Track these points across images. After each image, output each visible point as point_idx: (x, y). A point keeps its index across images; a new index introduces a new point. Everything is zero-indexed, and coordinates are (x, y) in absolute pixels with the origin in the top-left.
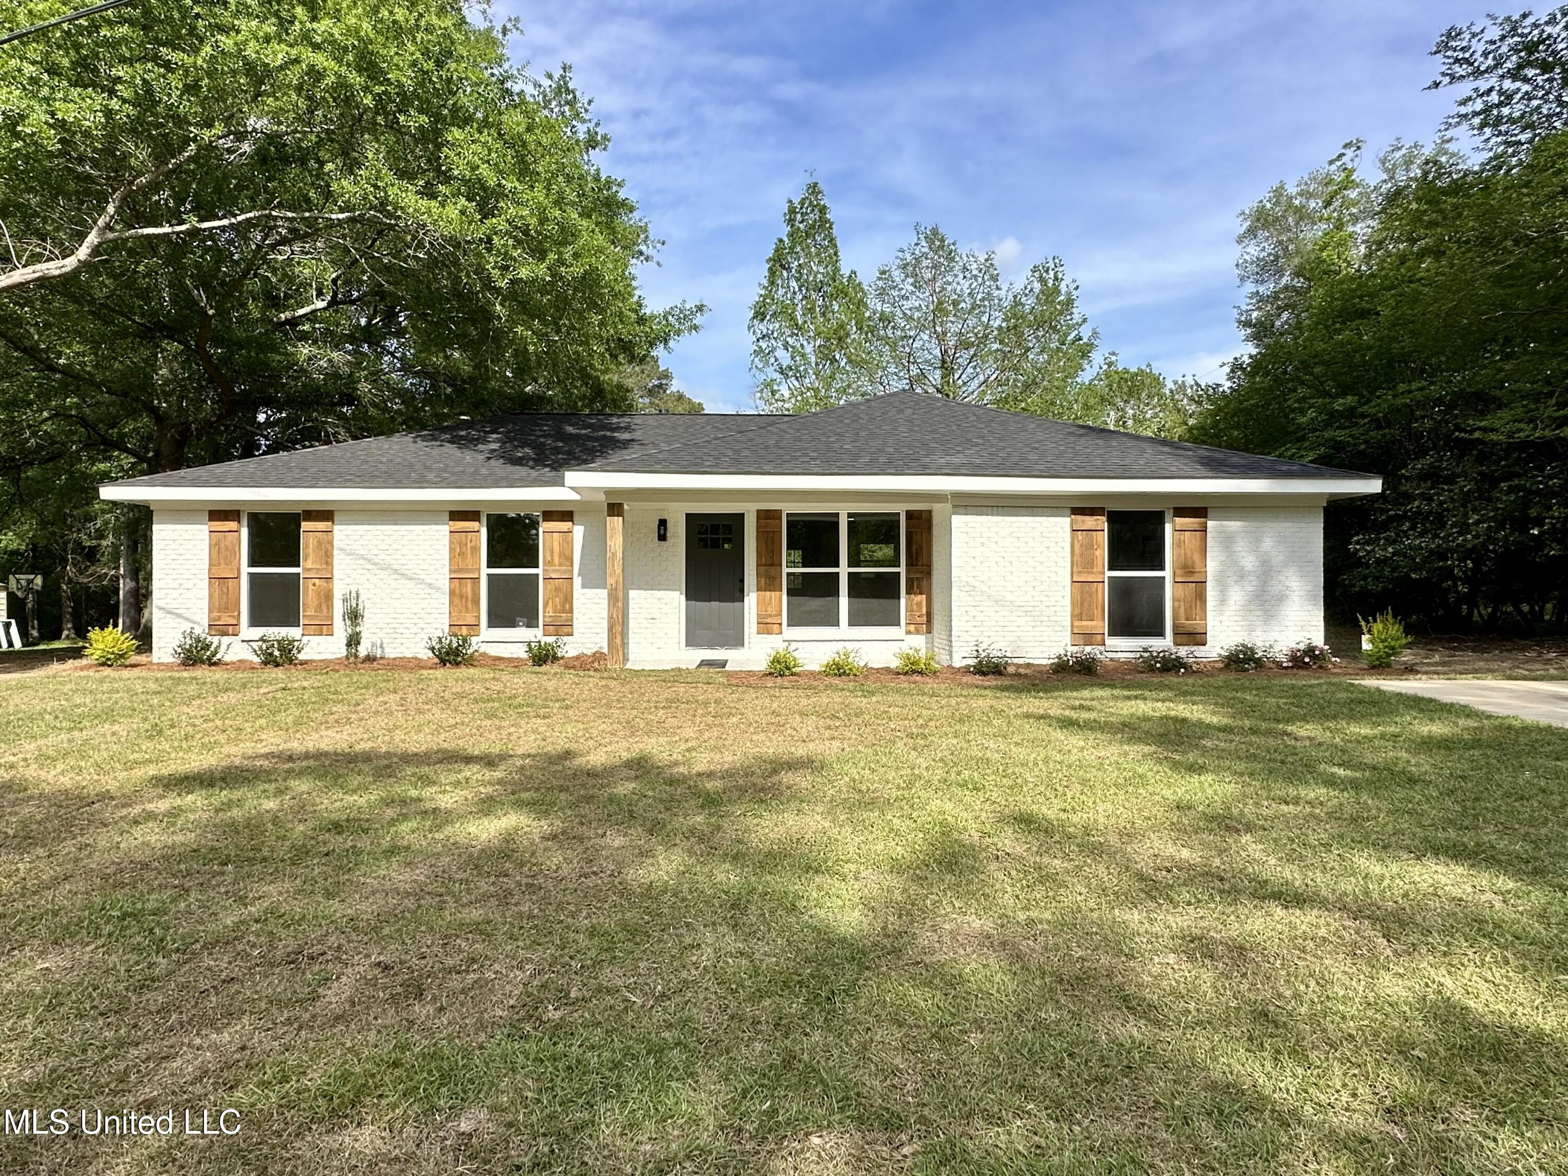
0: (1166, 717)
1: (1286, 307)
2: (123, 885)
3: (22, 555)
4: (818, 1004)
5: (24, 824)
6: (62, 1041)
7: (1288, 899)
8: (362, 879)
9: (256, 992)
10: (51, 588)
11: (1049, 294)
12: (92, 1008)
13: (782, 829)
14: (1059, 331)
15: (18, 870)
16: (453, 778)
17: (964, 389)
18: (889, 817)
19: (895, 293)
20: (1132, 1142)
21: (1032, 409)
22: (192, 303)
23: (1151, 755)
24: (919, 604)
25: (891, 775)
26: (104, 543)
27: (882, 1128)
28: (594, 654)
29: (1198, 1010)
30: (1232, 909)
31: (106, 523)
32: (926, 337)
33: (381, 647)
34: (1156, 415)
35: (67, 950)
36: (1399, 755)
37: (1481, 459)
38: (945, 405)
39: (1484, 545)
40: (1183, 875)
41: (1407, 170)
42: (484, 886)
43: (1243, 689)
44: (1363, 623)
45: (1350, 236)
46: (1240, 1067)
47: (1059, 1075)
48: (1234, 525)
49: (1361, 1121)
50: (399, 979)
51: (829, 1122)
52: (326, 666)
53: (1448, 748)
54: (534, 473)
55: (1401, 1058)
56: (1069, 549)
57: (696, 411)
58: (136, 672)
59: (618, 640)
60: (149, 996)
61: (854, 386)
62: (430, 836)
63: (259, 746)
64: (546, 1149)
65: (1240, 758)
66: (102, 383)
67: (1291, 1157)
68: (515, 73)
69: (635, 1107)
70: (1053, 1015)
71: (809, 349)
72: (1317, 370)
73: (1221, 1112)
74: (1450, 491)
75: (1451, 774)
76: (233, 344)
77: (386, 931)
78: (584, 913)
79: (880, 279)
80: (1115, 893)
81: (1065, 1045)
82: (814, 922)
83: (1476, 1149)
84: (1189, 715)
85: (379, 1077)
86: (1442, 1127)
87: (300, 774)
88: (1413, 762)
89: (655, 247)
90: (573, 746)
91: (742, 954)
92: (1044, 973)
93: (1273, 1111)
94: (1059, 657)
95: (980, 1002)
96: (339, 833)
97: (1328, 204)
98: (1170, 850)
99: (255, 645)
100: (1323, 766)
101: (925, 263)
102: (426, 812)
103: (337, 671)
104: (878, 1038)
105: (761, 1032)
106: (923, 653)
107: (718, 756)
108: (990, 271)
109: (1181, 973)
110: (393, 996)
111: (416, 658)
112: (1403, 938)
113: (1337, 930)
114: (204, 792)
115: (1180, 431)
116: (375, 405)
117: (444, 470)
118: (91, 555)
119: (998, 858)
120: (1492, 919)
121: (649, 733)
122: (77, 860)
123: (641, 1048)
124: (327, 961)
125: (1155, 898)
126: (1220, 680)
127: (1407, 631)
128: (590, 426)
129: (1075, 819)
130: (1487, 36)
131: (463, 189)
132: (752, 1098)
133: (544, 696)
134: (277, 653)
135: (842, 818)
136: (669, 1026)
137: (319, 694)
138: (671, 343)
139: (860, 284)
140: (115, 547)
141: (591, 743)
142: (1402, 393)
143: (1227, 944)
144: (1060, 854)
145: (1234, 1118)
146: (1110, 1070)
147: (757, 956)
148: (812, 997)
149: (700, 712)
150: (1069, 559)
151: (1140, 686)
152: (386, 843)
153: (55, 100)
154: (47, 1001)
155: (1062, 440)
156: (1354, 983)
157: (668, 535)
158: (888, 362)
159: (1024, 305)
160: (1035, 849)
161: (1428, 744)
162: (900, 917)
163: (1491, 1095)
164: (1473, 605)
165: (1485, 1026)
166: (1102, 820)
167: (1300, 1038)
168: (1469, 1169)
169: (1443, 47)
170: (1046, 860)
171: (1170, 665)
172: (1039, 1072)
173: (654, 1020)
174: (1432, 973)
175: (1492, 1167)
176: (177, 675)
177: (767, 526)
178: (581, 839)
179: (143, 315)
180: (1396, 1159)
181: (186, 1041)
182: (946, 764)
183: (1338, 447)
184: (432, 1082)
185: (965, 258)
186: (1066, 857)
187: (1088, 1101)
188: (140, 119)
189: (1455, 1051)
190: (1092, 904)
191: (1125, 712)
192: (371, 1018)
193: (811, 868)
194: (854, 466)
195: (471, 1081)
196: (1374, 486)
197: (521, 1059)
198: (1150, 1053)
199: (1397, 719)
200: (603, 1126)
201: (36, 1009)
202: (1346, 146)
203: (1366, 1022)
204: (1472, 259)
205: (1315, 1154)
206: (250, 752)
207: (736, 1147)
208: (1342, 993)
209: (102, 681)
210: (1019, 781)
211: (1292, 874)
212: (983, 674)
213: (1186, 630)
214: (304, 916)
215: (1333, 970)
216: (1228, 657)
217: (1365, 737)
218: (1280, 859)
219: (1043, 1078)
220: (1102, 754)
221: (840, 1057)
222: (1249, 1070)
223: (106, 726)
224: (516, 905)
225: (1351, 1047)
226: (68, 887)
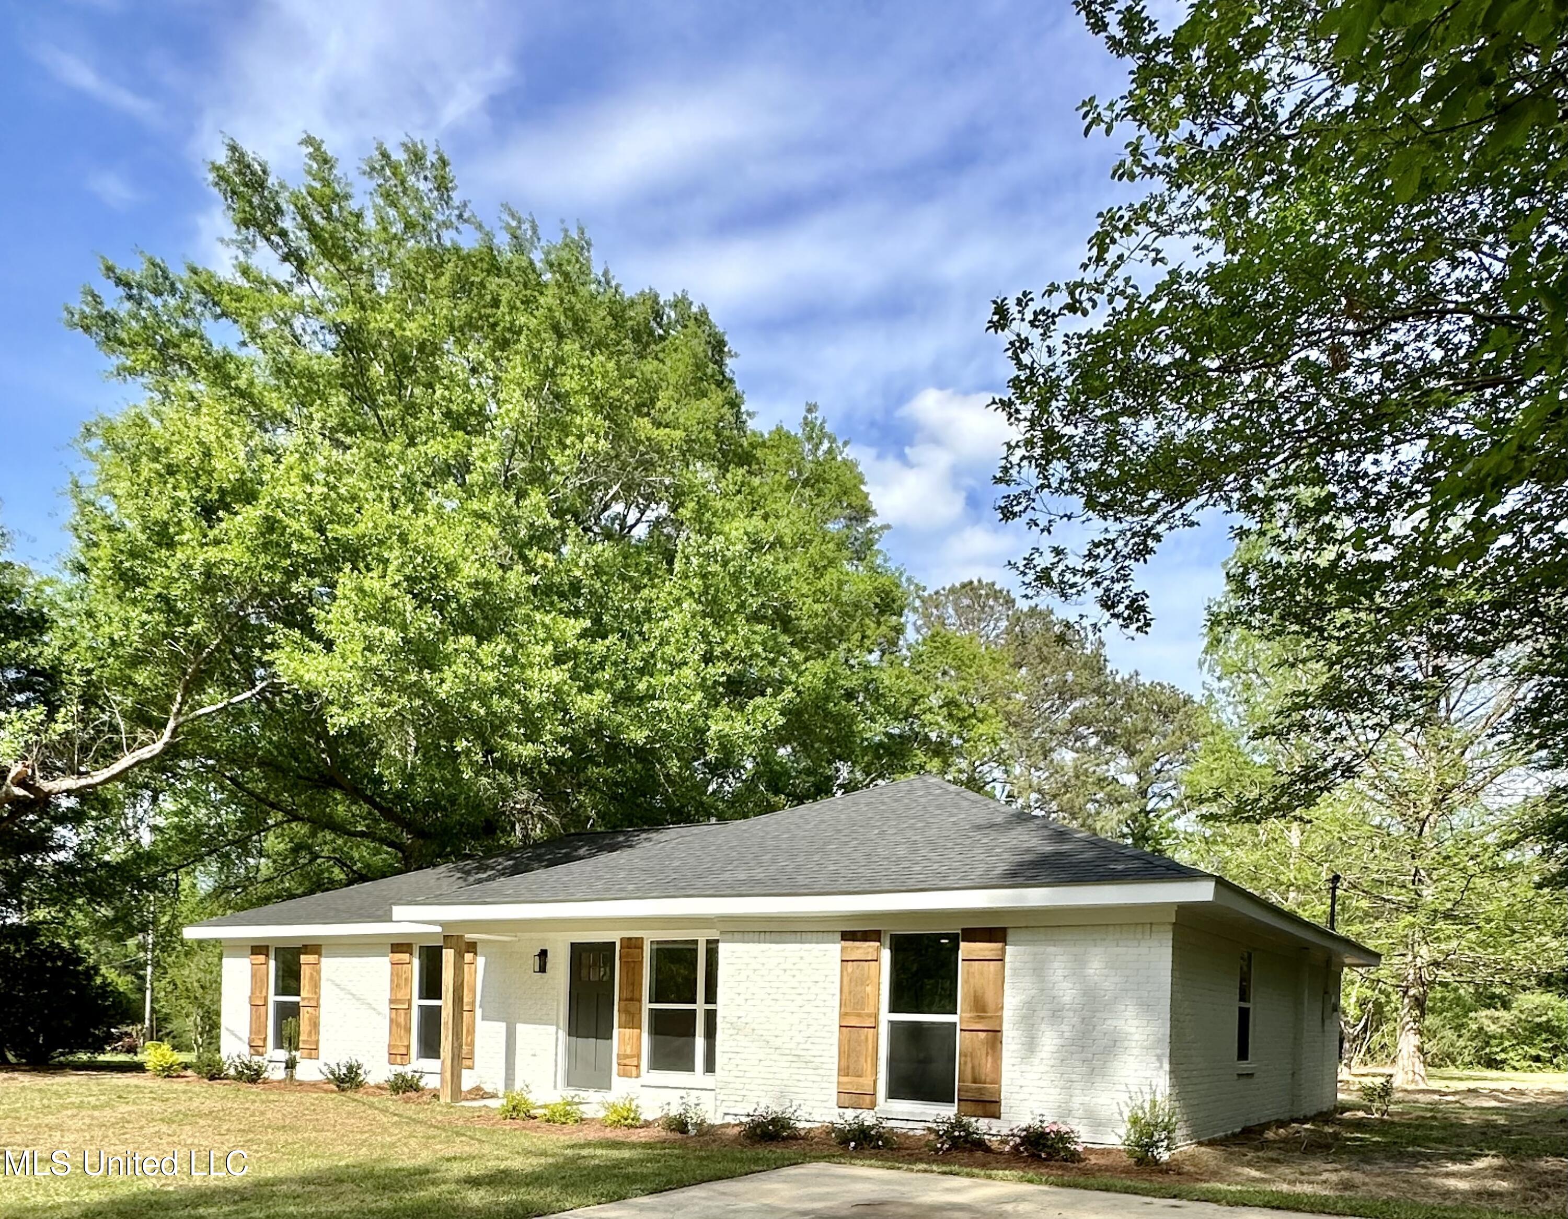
48: (1047, 951)
56: (837, 984)
59: (448, 1074)
150: (837, 997)
157: (549, 965)
177: (631, 955)
196: (1204, 892)
213: (975, 1095)
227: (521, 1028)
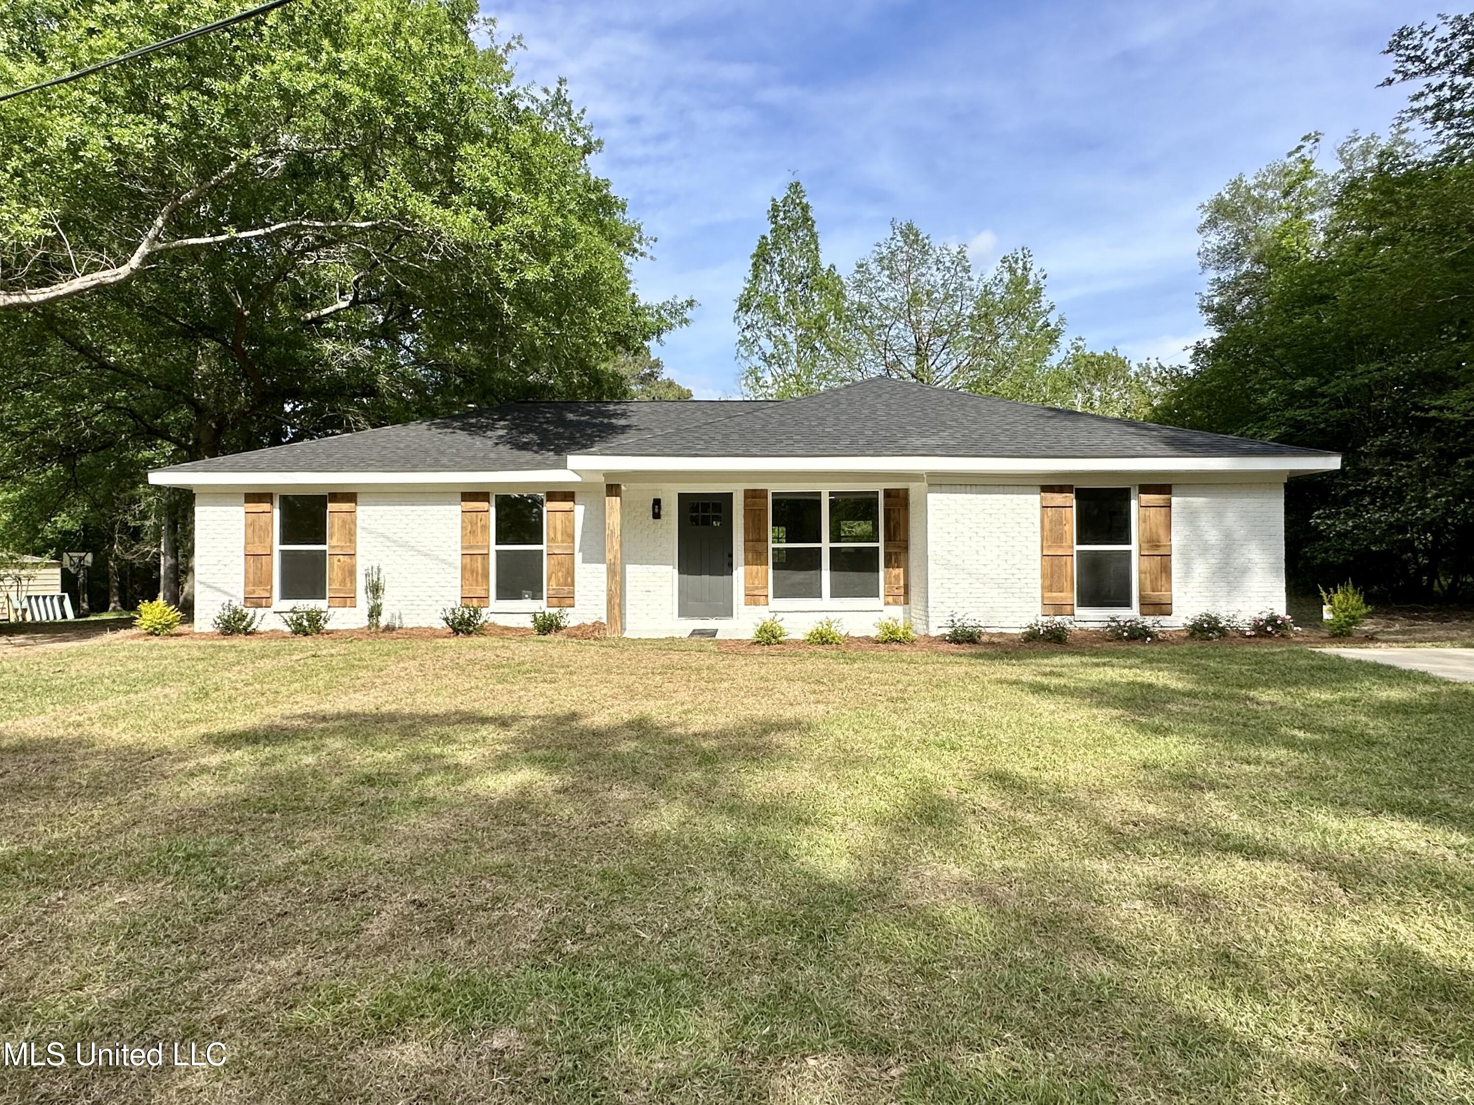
0: (1133, 683)
1: (1247, 293)
2: (184, 830)
3: (74, 534)
4: (811, 942)
5: (95, 775)
6: (142, 965)
7: (1249, 851)
8: (395, 827)
9: (307, 925)
10: (100, 564)
11: (1018, 284)
12: (165, 936)
13: (773, 785)
14: (1027, 319)
15: (92, 816)
16: (470, 737)
17: (938, 374)
18: (872, 774)
19: (872, 285)
20: (1101, 1068)
21: (1003, 392)
22: (229, 304)
23: (1119, 718)
24: (897, 577)
25: (873, 735)
26: (147, 523)
27: (872, 1052)
28: (594, 624)
29: (1163, 951)
30: (1196, 859)
31: (149, 505)
32: (901, 326)
33: (400, 618)
34: (1121, 397)
35: (141, 886)
36: (1358, 718)
37: (1440, 435)
38: (920, 390)
39: (1443, 518)
40: (1149, 829)
41: (1365, 160)
42: (504, 834)
43: (1209, 656)
44: (1324, 594)
45: (1309, 224)
46: (1203, 1003)
47: (1034, 1008)
48: (1198, 501)
49: (1317, 1053)
50: (432, 915)
51: (824, 1046)
52: (350, 636)
53: (1406, 713)
54: (538, 457)
55: (1355, 997)
56: (1038, 525)
57: (684, 398)
58: (181, 641)
59: (616, 611)
60: (213, 927)
61: (833, 372)
62: (453, 789)
63: (296, 707)
64: (570, 1065)
65: (1204, 722)
66: (149, 378)
67: (1251, 1084)
68: (522, 92)
69: (648, 1030)
70: (1028, 954)
71: (790, 338)
72: (1278, 352)
73: (1185, 1043)
74: (1408, 466)
75: (1409, 737)
76: (266, 342)
77: (418, 873)
78: (596, 858)
79: (857, 272)
80: (1085, 845)
81: (1039, 981)
82: (806, 868)
83: (1425, 1079)
84: (1155, 681)
85: (420, 1000)
86: (1393, 1059)
87: (333, 733)
88: (1371, 725)
89: (648, 244)
90: (577, 708)
91: (740, 896)
92: (1019, 916)
93: (1234, 1042)
94: (1030, 627)
95: (959, 941)
96: (371, 786)
97: (1286, 194)
98: (1137, 805)
99: (286, 616)
100: (1283, 729)
101: (901, 256)
102: (448, 767)
103: (360, 640)
104: (866, 972)
105: (760, 966)
106: (901, 624)
107: (712, 717)
108: (962, 263)
109: (1148, 918)
110: (427, 930)
111: (431, 628)
112: (1358, 888)
113: (1296, 880)
114: (250, 748)
115: (1146, 411)
116: (392, 396)
117: (457, 455)
118: (136, 534)
119: (974, 812)
120: (1444, 870)
121: (647, 696)
122: (143, 808)
123: (651, 979)
124: (368, 899)
125: (1122, 849)
126: (1185, 648)
127: (1367, 601)
128: (588, 413)
129: (1046, 776)
130: (1438, 35)
131: (474, 199)
132: (753, 1024)
133: (550, 662)
134: (305, 623)
135: (829, 774)
136: (676, 960)
137: (347, 661)
138: (663, 337)
139: (839, 277)
140: (157, 527)
141: (594, 705)
142: (1361, 374)
143: (1190, 891)
144: (1033, 809)
145: (1197, 1048)
146: (1082, 1003)
147: (754, 898)
148: (805, 936)
149: (694, 677)
150: (1039, 534)
151: (1108, 654)
152: (414, 794)
153: (112, 126)
154: (126, 930)
155: (1032, 422)
156: (1311, 929)
157: (662, 513)
158: (866, 350)
159: (993, 294)
160: (1009, 804)
161: (1386, 709)
162: (884, 864)
163: (1440, 1032)
164: (1433, 576)
165: (1437, 969)
166: (1072, 778)
167: (1259, 978)
168: (1418, 1097)
169: (1395, 46)
170: (1019, 814)
171: (1137, 634)
172: (1015, 1004)
173: (663, 954)
174: (1386, 921)
175: (1440, 1096)
176: (217, 643)
177: (754, 504)
178: (590, 792)
179: (185, 317)
180: (1349, 1087)
181: (249, 966)
182: (924, 726)
183: (1298, 425)
184: (466, 1005)
185: (939, 252)
186: (1039, 811)
187: (1061, 1031)
188: (186, 142)
189: (1408, 992)
190: (1063, 855)
191: (1094, 678)
192: (409, 949)
193: (801, 821)
194: (835, 449)
195: (501, 1005)
196: (1334, 463)
197: (544, 986)
198: (1118, 990)
199: (1357, 685)
200: (620, 1046)
201: (117, 937)
202: (1306, 138)
203: (1322, 964)
204: (1426, 246)
205: (1273, 1082)
206: (287, 713)
207: (740, 1067)
208: (1300, 937)
209: (151, 648)
210: (994, 741)
211: (1253, 829)
212: (959, 642)
213: (1153, 601)
214: (345, 859)
215: (1291, 917)
216: (1192, 626)
217: (1325, 702)
218: (1242, 815)
219: (1019, 1010)
220: (1072, 717)
221: (832, 989)
222: (1212, 1006)
223: (159, 689)
224: (533, 850)
225: (1308, 986)
226: (137, 831)
227: (632, 570)
